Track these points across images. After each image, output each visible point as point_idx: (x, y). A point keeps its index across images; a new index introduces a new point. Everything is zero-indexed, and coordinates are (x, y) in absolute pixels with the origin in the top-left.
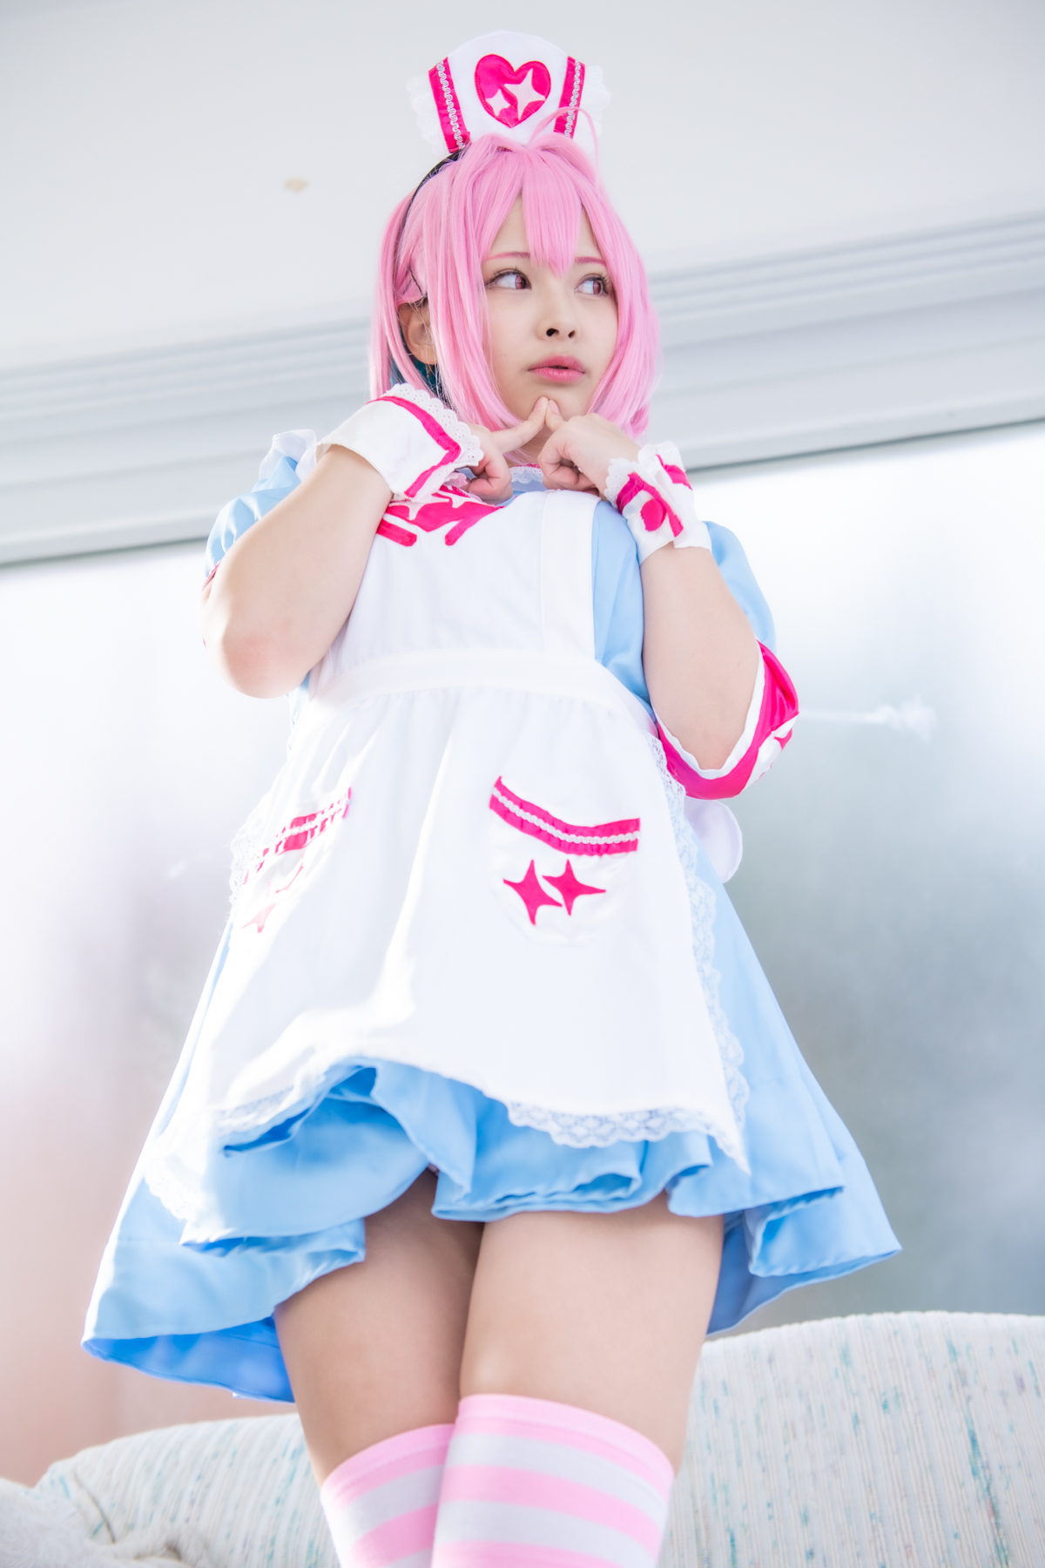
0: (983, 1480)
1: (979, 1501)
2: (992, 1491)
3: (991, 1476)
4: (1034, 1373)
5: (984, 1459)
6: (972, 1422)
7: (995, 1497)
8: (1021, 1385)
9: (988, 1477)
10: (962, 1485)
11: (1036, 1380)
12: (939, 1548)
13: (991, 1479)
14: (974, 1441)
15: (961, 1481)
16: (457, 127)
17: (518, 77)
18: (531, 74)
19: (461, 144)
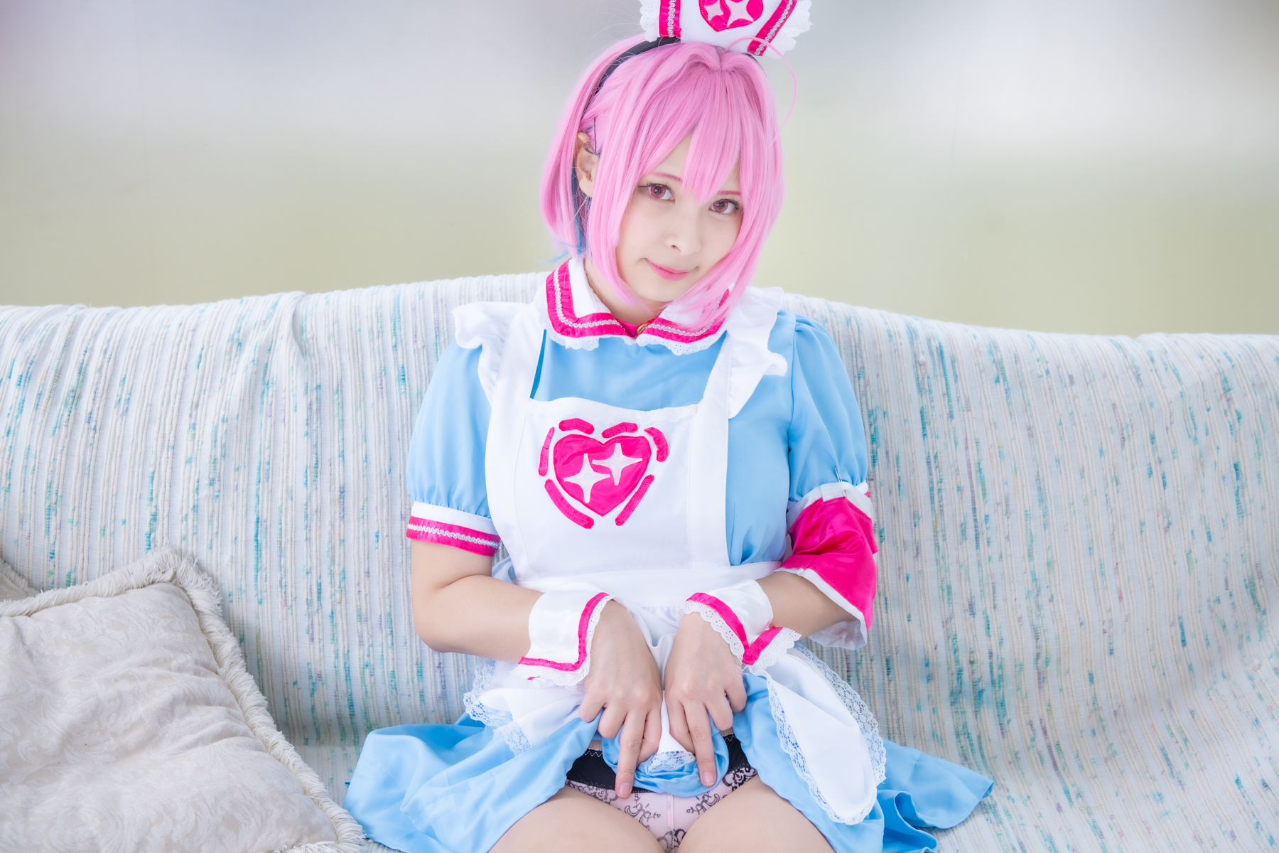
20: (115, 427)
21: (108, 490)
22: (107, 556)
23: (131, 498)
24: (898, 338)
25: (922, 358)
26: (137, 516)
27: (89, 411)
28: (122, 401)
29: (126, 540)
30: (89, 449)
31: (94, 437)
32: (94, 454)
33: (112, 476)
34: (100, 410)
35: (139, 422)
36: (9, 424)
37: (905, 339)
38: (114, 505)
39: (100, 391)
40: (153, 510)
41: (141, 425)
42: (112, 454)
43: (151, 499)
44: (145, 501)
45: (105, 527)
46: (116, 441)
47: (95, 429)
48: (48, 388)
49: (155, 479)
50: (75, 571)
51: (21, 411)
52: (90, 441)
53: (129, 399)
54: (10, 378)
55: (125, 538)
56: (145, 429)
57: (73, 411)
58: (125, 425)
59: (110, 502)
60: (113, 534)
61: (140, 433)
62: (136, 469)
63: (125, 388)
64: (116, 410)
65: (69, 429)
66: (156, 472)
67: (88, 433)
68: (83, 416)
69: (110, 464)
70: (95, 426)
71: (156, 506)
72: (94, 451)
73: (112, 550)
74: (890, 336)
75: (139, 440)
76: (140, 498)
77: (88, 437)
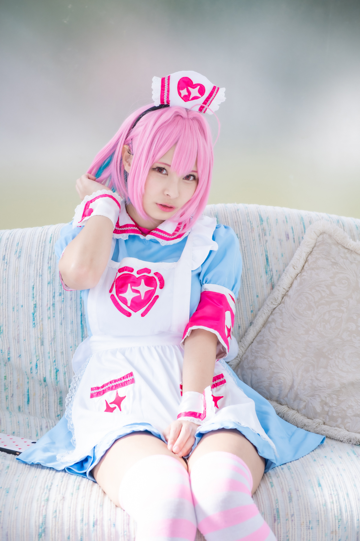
0: (270, 276)
1: (267, 283)
2: (272, 280)
3: (272, 274)
4: (293, 232)
5: (271, 267)
6: (267, 251)
7: (273, 282)
8: (288, 237)
9: (271, 274)
10: (261, 277)
11: (294, 235)
12: (250, 300)
13: (272, 275)
14: (267, 259)
15: (261, 275)
16: (166, 98)
17: (194, 86)
18: (198, 87)
19: (166, 103)
20: (16, 263)
21: (14, 290)
22: (16, 321)
23: (25, 295)
26: (28, 304)
27: (4, 255)
28: (18, 252)
29: (24, 314)
30: (5, 271)
31: (6, 266)
32: (7, 273)
33: (16, 285)
34: (9, 254)
38: (17, 297)
39: (8, 246)
40: (35, 303)
41: (27, 263)
42: (15, 275)
43: (34, 298)
44: (31, 298)
45: (14, 307)
46: (16, 269)
47: (7, 263)
49: (35, 288)
50: (2, 326)
52: (5, 268)
53: (21, 252)
55: (23, 313)
56: (29, 266)
58: (20, 263)
60: (17, 311)
61: (26, 267)
62: (26, 283)
63: (19, 247)
66: (35, 285)
69: (14, 279)
70: (7, 262)
71: (36, 301)
73: (18, 318)
75: (26, 270)
76: (28, 296)
77: (4, 266)
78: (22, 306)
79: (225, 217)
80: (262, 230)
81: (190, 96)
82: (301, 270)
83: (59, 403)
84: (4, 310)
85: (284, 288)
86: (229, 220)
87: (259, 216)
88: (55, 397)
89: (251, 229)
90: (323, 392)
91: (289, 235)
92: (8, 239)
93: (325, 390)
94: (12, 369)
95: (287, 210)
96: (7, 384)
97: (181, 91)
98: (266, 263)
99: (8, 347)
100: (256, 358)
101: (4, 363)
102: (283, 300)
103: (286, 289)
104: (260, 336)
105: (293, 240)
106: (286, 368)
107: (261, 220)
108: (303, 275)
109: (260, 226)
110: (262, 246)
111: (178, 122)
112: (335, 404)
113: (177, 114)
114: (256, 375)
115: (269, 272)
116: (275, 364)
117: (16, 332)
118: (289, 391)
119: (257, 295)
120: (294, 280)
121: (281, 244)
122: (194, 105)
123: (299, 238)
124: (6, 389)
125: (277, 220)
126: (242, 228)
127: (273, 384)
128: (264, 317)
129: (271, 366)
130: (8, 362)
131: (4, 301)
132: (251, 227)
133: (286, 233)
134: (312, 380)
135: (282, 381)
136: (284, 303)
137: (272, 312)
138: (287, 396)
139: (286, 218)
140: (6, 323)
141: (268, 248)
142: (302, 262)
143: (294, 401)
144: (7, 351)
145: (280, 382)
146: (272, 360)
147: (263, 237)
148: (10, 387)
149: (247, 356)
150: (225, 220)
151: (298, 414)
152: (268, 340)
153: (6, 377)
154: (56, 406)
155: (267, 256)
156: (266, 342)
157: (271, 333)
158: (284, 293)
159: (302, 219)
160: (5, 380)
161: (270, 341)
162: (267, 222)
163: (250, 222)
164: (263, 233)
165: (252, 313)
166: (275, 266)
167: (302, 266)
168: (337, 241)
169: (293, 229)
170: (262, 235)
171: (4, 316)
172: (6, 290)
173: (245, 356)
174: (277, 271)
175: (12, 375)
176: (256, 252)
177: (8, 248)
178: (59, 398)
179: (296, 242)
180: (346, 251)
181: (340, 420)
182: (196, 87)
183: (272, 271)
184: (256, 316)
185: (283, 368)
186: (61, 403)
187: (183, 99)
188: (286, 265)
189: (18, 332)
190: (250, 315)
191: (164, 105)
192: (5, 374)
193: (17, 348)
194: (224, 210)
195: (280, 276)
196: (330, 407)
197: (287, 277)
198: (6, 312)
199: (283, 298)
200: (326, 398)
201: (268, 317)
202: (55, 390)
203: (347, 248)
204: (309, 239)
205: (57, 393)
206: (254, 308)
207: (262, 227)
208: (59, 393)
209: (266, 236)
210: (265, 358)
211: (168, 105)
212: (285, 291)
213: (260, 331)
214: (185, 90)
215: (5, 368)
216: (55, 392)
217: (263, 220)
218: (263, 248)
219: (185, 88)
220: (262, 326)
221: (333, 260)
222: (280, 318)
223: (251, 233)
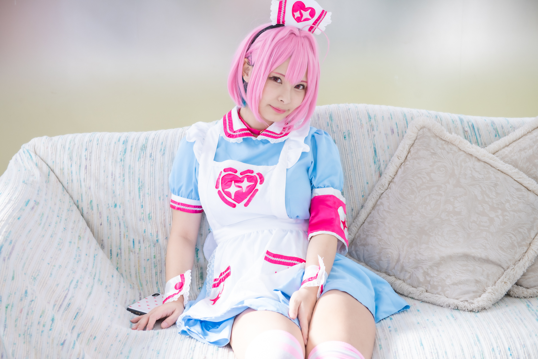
0: (378, 165)
1: (376, 172)
2: (380, 169)
3: (380, 164)
4: (397, 127)
5: (378, 158)
6: (375, 144)
7: (381, 171)
8: (393, 132)
9: (379, 164)
11: (398, 130)
12: (361, 187)
13: (380, 165)
14: (375, 151)
15: (370, 165)
16: (282, 18)
17: (306, 10)
18: (310, 10)
19: (281, 23)
20: (161, 160)
22: (162, 208)
24: (456, 122)
25: (466, 129)
27: (151, 153)
28: (162, 150)
30: (152, 167)
32: (153, 168)
34: (155, 153)
35: (169, 158)
36: (121, 158)
37: (459, 122)
39: (154, 146)
42: (160, 169)
45: (160, 197)
46: (161, 165)
47: (153, 160)
48: (134, 144)
50: (151, 213)
51: (125, 152)
52: (152, 164)
53: (165, 150)
54: (119, 141)
57: (145, 152)
58: (164, 159)
59: (161, 188)
60: (163, 200)
61: (170, 163)
63: (163, 146)
64: (160, 153)
65: (144, 160)
67: (151, 161)
68: (148, 155)
69: (160, 173)
70: (153, 159)
72: (154, 167)
74: (453, 122)
77: (151, 163)
78: (167, 196)
79: (338, 115)
80: (370, 126)
81: (302, 18)
82: (405, 160)
83: (200, 277)
84: (152, 200)
85: (390, 176)
86: (342, 118)
87: (368, 114)
88: (196, 273)
89: (361, 125)
90: (425, 264)
91: (394, 130)
92: (154, 139)
93: (427, 262)
94: (160, 249)
95: (391, 108)
96: (156, 262)
97: (295, 13)
98: (374, 155)
99: (156, 231)
100: (367, 236)
101: (153, 244)
102: (390, 186)
103: (392, 176)
104: (370, 217)
105: (397, 134)
106: (393, 245)
107: (370, 117)
108: (407, 164)
109: (368, 123)
110: (370, 140)
111: (292, 39)
112: (436, 274)
113: (292, 32)
114: (367, 251)
115: (377, 162)
116: (383, 241)
117: (163, 218)
118: (396, 264)
119: (367, 182)
120: (398, 169)
121: (387, 138)
122: (305, 26)
123: (402, 132)
124: (155, 266)
125: (383, 117)
126: (353, 125)
127: (383, 258)
128: (374, 201)
129: (380, 243)
130: (156, 244)
131: (152, 191)
132: (361, 124)
133: (391, 128)
134: (415, 254)
135: (390, 255)
136: (390, 188)
137: (380, 196)
138: (394, 268)
139: (391, 116)
140: (154, 210)
141: (376, 142)
142: (405, 153)
143: (401, 272)
144: (155, 234)
145: (388, 257)
146: (381, 238)
147: (371, 132)
148: (158, 265)
149: (360, 235)
150: (338, 119)
151: (404, 283)
152: (377, 221)
153: (155, 256)
154: (197, 280)
155: (375, 149)
156: (375, 222)
157: (379, 215)
158: (390, 180)
159: (405, 115)
160: (155, 259)
161: (379, 221)
162: (375, 119)
163: (360, 119)
164: (371, 129)
165: (363, 198)
166: (382, 156)
167: (405, 156)
168: (436, 134)
169: (397, 125)
170: (371, 131)
171: (152, 204)
172: (153, 183)
173: (357, 234)
174: (384, 161)
175: (160, 254)
176: (365, 145)
177: (154, 147)
178: (200, 273)
179: (400, 135)
180: (443, 142)
181: (440, 288)
182: (308, 10)
183: (379, 161)
184: (366, 200)
185: (390, 244)
186: (202, 277)
187: (296, 20)
188: (392, 156)
189: (164, 218)
190: (361, 200)
191: (280, 25)
192: (154, 254)
193: (164, 232)
194: (337, 110)
195: (386, 165)
196: (431, 277)
197: (393, 166)
198: (154, 201)
199: (389, 184)
200: (428, 269)
201: (377, 201)
202: (196, 267)
203: (444, 140)
204: (411, 133)
205: (198, 269)
206: (364, 193)
207: (370, 124)
208: (200, 269)
209: (373, 131)
210: (375, 236)
211: (283, 25)
212: (391, 178)
213: (371, 213)
214: (298, 12)
215: (154, 248)
216: (197, 268)
217: (371, 117)
218: (372, 141)
219: (298, 11)
220: (372, 209)
221: (432, 151)
222: (387, 202)
223: (360, 129)
